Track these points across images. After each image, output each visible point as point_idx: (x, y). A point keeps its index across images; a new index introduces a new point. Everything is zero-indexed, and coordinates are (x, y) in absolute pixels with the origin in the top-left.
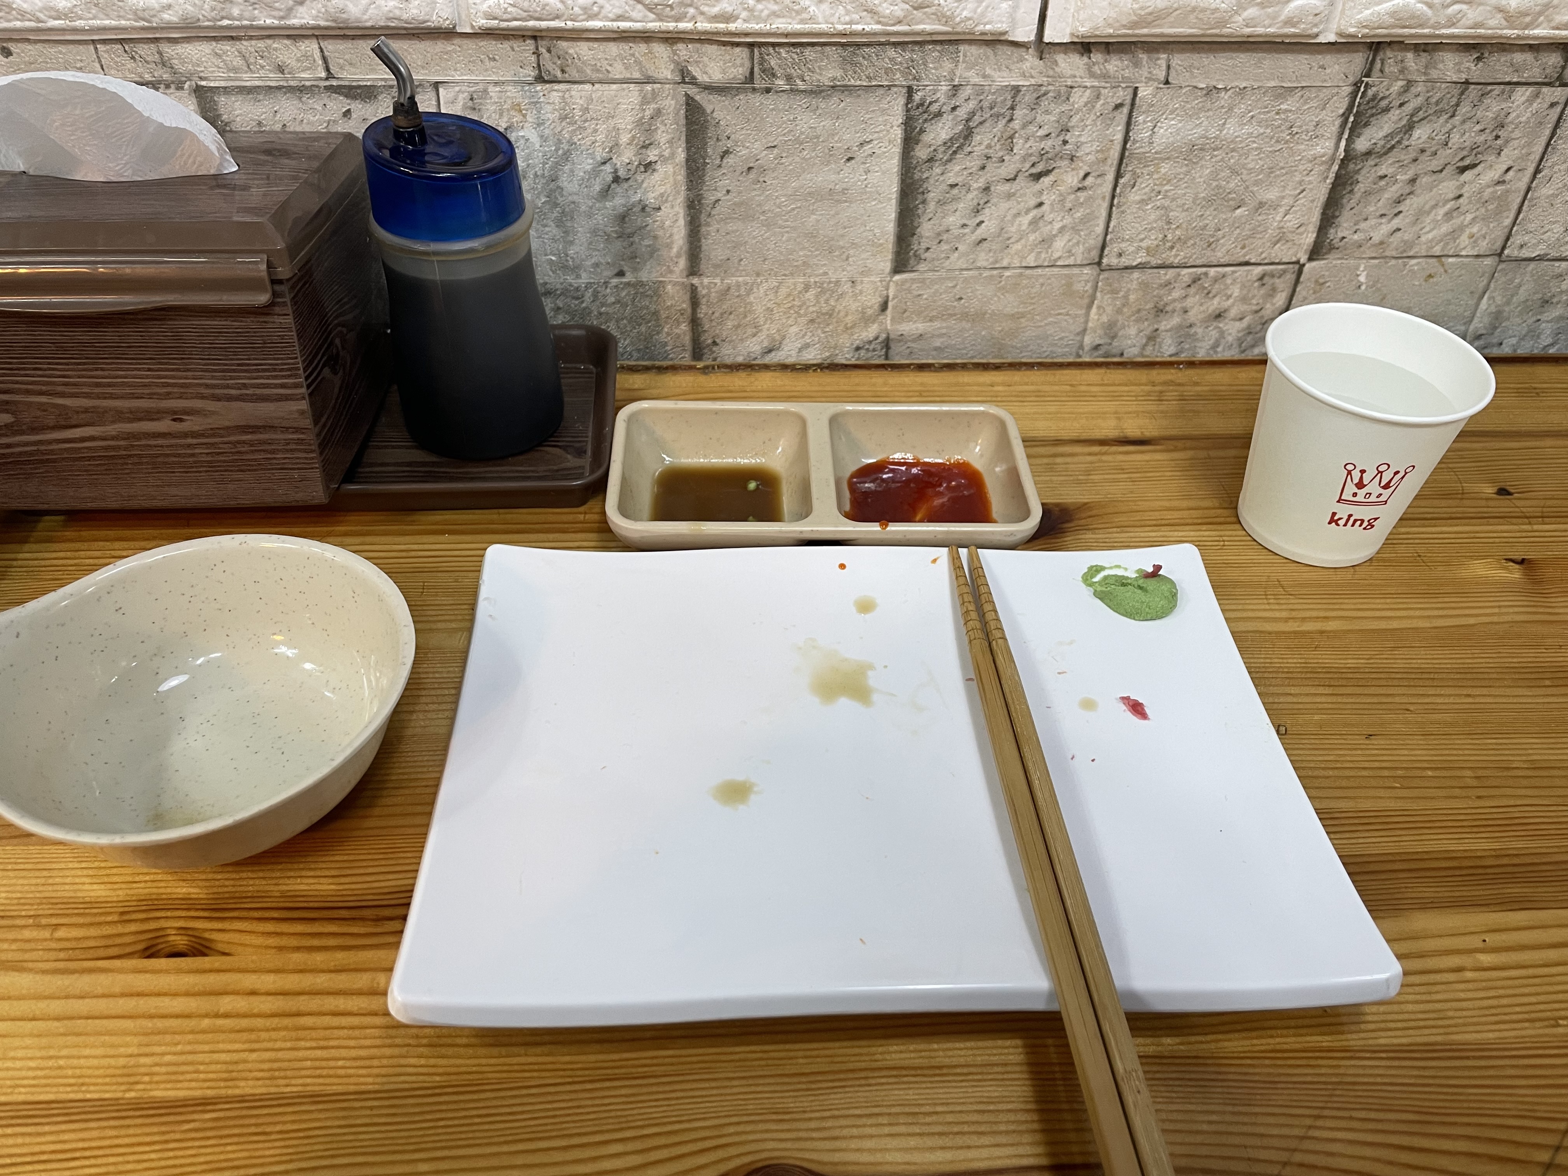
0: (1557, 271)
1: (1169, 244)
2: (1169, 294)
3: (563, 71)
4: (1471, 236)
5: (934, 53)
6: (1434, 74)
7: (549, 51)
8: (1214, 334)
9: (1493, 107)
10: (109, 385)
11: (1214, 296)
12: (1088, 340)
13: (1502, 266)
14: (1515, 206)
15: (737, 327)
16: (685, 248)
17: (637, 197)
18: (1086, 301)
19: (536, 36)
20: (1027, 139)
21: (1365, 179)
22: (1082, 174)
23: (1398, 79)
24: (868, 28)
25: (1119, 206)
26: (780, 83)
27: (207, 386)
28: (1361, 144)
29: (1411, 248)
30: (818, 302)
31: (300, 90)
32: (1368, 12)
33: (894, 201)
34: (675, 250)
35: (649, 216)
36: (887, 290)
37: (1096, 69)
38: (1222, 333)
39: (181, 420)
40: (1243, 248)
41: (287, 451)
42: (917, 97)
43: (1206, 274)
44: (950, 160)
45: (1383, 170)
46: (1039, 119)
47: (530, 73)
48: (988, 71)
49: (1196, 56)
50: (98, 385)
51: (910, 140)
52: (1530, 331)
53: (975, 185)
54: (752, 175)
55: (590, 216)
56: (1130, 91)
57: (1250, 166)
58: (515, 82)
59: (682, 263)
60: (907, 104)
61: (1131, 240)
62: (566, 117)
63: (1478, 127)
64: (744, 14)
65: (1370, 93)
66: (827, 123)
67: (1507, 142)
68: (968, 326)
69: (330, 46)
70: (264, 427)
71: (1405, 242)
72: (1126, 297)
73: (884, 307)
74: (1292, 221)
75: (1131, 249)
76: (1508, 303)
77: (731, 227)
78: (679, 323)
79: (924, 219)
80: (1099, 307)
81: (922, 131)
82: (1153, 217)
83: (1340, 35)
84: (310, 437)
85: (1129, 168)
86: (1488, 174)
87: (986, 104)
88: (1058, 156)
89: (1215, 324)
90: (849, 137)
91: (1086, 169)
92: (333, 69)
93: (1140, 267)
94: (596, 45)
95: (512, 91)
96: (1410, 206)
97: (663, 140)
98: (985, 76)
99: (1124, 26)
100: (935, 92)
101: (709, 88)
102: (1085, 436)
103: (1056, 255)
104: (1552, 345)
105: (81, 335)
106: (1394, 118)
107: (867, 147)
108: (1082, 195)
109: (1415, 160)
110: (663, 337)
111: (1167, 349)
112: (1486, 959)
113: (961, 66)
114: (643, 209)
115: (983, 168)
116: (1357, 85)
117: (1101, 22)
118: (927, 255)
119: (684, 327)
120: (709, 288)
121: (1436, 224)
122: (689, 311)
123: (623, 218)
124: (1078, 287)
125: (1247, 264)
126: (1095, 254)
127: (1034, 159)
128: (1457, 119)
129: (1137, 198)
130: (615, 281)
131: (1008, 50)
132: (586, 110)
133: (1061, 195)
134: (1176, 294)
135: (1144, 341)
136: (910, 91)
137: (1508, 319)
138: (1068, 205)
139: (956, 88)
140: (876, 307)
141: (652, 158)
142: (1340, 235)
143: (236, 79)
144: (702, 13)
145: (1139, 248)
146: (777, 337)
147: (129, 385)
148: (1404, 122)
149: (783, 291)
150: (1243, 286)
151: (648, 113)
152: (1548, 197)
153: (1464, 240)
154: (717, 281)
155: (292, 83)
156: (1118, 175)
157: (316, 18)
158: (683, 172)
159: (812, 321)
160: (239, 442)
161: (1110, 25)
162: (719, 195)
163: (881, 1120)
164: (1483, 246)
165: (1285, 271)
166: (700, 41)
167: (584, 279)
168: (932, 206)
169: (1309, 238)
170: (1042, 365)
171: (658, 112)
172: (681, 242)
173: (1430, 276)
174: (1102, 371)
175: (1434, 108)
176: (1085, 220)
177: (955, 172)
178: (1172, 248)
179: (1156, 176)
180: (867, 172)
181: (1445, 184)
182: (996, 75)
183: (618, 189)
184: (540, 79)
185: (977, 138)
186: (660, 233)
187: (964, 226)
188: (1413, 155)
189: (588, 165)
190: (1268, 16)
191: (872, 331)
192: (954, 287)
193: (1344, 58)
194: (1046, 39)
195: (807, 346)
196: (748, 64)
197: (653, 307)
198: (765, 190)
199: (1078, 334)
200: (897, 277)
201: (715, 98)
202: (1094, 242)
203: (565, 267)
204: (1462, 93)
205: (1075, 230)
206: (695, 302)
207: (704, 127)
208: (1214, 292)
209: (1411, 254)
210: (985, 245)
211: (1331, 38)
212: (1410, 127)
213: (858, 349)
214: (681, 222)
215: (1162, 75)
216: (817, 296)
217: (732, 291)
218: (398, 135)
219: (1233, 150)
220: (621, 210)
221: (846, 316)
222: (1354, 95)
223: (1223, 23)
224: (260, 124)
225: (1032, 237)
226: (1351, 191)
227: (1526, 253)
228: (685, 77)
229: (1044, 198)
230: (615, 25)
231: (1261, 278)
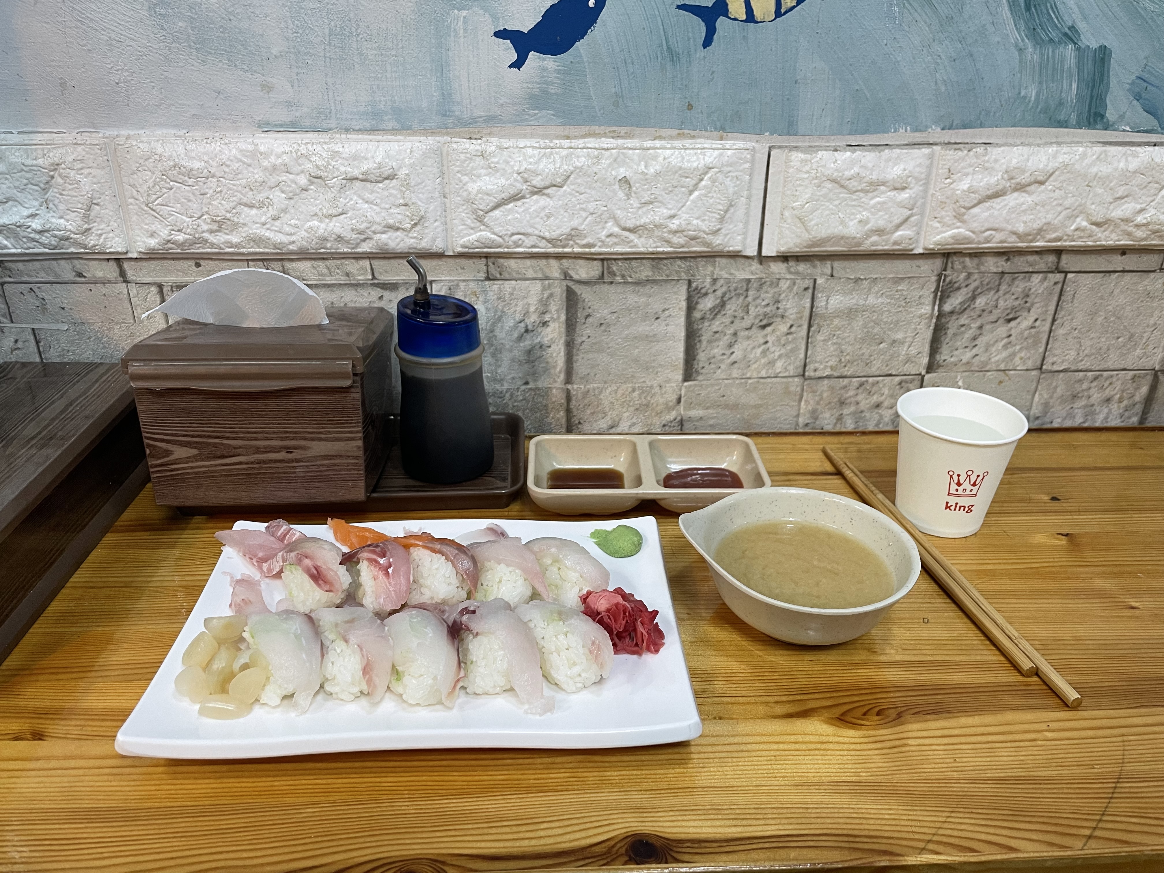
0: (1078, 378)
1: (843, 364)
2: (847, 393)
3: (501, 274)
4: (1021, 358)
5: (701, 262)
6: (983, 269)
7: (494, 264)
8: (876, 417)
9: (1020, 286)
10: (255, 433)
11: (874, 394)
12: (801, 420)
13: (1043, 376)
14: (1044, 341)
15: (593, 413)
16: (564, 368)
17: (538, 340)
18: (798, 397)
19: (487, 256)
20: (756, 307)
21: (952, 327)
22: (789, 325)
23: (962, 272)
24: (665, 250)
25: (812, 343)
26: (618, 279)
27: (309, 433)
28: (947, 307)
29: (986, 365)
30: (640, 398)
31: (357, 286)
32: (939, 237)
33: (683, 341)
34: (558, 370)
35: (545, 350)
36: (681, 390)
37: (792, 270)
38: (881, 417)
39: (291, 452)
40: (887, 366)
41: (348, 470)
42: (694, 285)
43: (867, 381)
44: (713, 319)
45: (962, 321)
46: (762, 296)
47: (482, 275)
48: (733, 271)
49: (846, 262)
50: (249, 432)
51: (690, 308)
52: (1068, 414)
53: (728, 332)
54: (603, 328)
55: (511, 351)
56: (812, 281)
57: (885, 320)
58: (474, 280)
59: (562, 376)
60: (688, 289)
61: (821, 362)
62: (500, 298)
63: (1013, 297)
64: (599, 244)
65: (948, 280)
66: (644, 299)
67: (1032, 305)
68: (729, 412)
69: (375, 263)
70: (336, 456)
71: (982, 362)
72: (821, 395)
73: (679, 401)
74: (913, 351)
75: (822, 367)
76: (1051, 397)
77: (590, 356)
78: (559, 412)
79: (700, 351)
80: (806, 401)
81: (697, 303)
82: (832, 349)
83: (925, 249)
84: (361, 461)
85: (816, 322)
86: (1025, 322)
87: (732, 288)
88: (775, 316)
89: (876, 411)
90: (657, 306)
91: (791, 322)
92: (376, 275)
93: (828, 377)
94: (519, 261)
95: (472, 285)
96: (981, 341)
97: (553, 310)
98: (731, 274)
99: (805, 247)
100: (703, 282)
101: (580, 282)
102: (802, 471)
103: (778, 371)
104: (1084, 422)
105: (246, 405)
106: (964, 293)
107: (667, 312)
108: (790, 337)
109: (980, 316)
110: (549, 420)
111: (850, 426)
112: (1049, 735)
113: (717, 269)
114: (541, 347)
115: (732, 322)
116: (939, 276)
117: (792, 245)
118: (703, 371)
119: (562, 413)
120: (577, 390)
121: (999, 352)
122: (565, 404)
123: (529, 352)
124: (792, 389)
125: (890, 375)
126: (800, 370)
127: (761, 317)
128: (1001, 293)
129: (822, 338)
130: (523, 387)
131: (743, 260)
132: (511, 294)
133: (778, 337)
134: (851, 393)
135: (835, 421)
136: (690, 282)
137: (1053, 407)
138: (783, 342)
139: (715, 281)
140: (674, 401)
141: (547, 319)
142: (943, 358)
143: (323, 280)
144: (577, 244)
145: (826, 367)
146: (617, 419)
147: (267, 433)
148: (970, 295)
149: (620, 392)
150: (890, 389)
151: (546, 295)
152: (1063, 335)
153: (1017, 360)
154: (582, 386)
155: (352, 282)
156: (810, 326)
157: (371, 248)
158: (564, 326)
159: (637, 409)
160: (321, 465)
161: (797, 247)
162: (584, 339)
163: (699, 812)
164: (1030, 364)
165: (913, 380)
166: (575, 258)
167: (506, 386)
168: (704, 343)
169: (925, 360)
170: (774, 434)
171: (551, 295)
172: (562, 365)
173: (1001, 382)
174: (810, 437)
175: (986, 287)
176: (792, 351)
177: (716, 325)
178: (845, 366)
179: (831, 326)
180: (667, 325)
181: (999, 329)
182: (737, 273)
183: (528, 336)
184: (488, 278)
185: (728, 307)
186: (550, 360)
187: (723, 354)
188: (978, 313)
189: (511, 323)
190: (884, 240)
191: (673, 415)
192: (720, 389)
193: (930, 262)
194: (764, 253)
195: (634, 424)
196: (600, 269)
197: (544, 402)
198: (610, 335)
199: (795, 417)
200: (686, 384)
201: (582, 287)
202: (800, 363)
203: (495, 380)
204: (1001, 279)
205: (787, 356)
206: (569, 399)
207: (576, 303)
208: (873, 391)
209: (987, 369)
210: (736, 365)
211: (921, 251)
212: (974, 298)
213: (664, 426)
214: (562, 354)
215: (829, 272)
216: (640, 395)
217: (591, 392)
218: (416, 304)
219: (874, 312)
220: (528, 347)
221: (657, 406)
222: (939, 281)
223: (859, 244)
224: (332, 303)
225: (763, 361)
226: (946, 334)
227: (1056, 368)
228: (567, 276)
229: (768, 339)
230: (530, 250)
231: (900, 383)
